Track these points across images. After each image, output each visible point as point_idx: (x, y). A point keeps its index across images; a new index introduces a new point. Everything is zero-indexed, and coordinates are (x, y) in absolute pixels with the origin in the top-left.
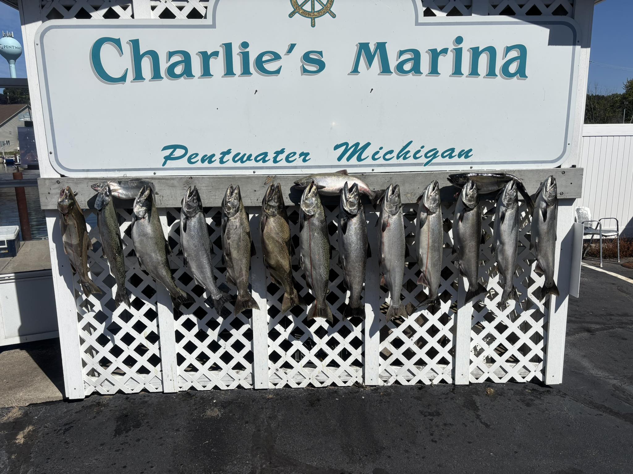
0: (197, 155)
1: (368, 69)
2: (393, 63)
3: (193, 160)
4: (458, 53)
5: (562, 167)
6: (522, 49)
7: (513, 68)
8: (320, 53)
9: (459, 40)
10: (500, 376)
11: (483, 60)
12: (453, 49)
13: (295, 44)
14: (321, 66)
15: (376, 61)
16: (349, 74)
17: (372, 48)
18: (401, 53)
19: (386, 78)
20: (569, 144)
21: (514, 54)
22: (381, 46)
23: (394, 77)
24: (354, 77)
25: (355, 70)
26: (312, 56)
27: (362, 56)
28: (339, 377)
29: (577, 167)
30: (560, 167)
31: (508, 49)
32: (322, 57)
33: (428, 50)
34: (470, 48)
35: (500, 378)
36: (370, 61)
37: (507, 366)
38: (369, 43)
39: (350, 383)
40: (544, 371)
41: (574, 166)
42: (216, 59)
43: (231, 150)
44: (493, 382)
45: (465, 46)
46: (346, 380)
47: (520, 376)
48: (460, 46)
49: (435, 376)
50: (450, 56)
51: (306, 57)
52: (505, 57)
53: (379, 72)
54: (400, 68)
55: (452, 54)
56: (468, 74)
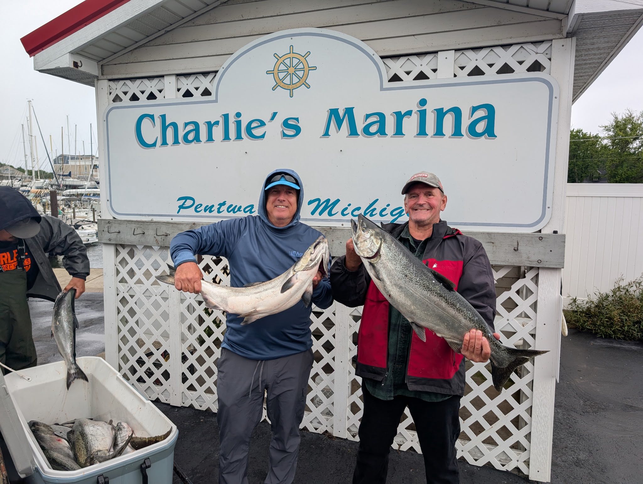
0: (201, 205)
1: (337, 132)
2: (360, 126)
3: (198, 210)
4: (423, 115)
5: (543, 232)
6: (490, 109)
7: (480, 127)
8: (297, 119)
9: (423, 102)
10: (476, 458)
11: (449, 121)
12: (417, 111)
13: (277, 113)
14: (298, 130)
15: (345, 125)
16: (321, 137)
17: (341, 113)
18: (368, 116)
19: (353, 139)
20: (549, 208)
21: (481, 113)
22: (349, 111)
23: (362, 139)
24: (325, 139)
25: (326, 134)
26: (290, 122)
27: (332, 121)
28: (311, 422)
29: (558, 233)
30: (540, 231)
31: (474, 109)
32: (299, 123)
33: (393, 113)
34: (435, 110)
35: (476, 460)
36: (339, 124)
37: (484, 448)
38: (338, 109)
39: (321, 431)
40: (527, 463)
41: (555, 232)
42: (217, 127)
43: (226, 202)
44: (468, 463)
45: (430, 108)
46: (317, 427)
47: (499, 463)
48: (424, 108)
49: (404, 442)
50: (415, 118)
51: (286, 124)
52: (472, 117)
53: (347, 135)
54: (366, 131)
55: (416, 115)
56: (433, 134)
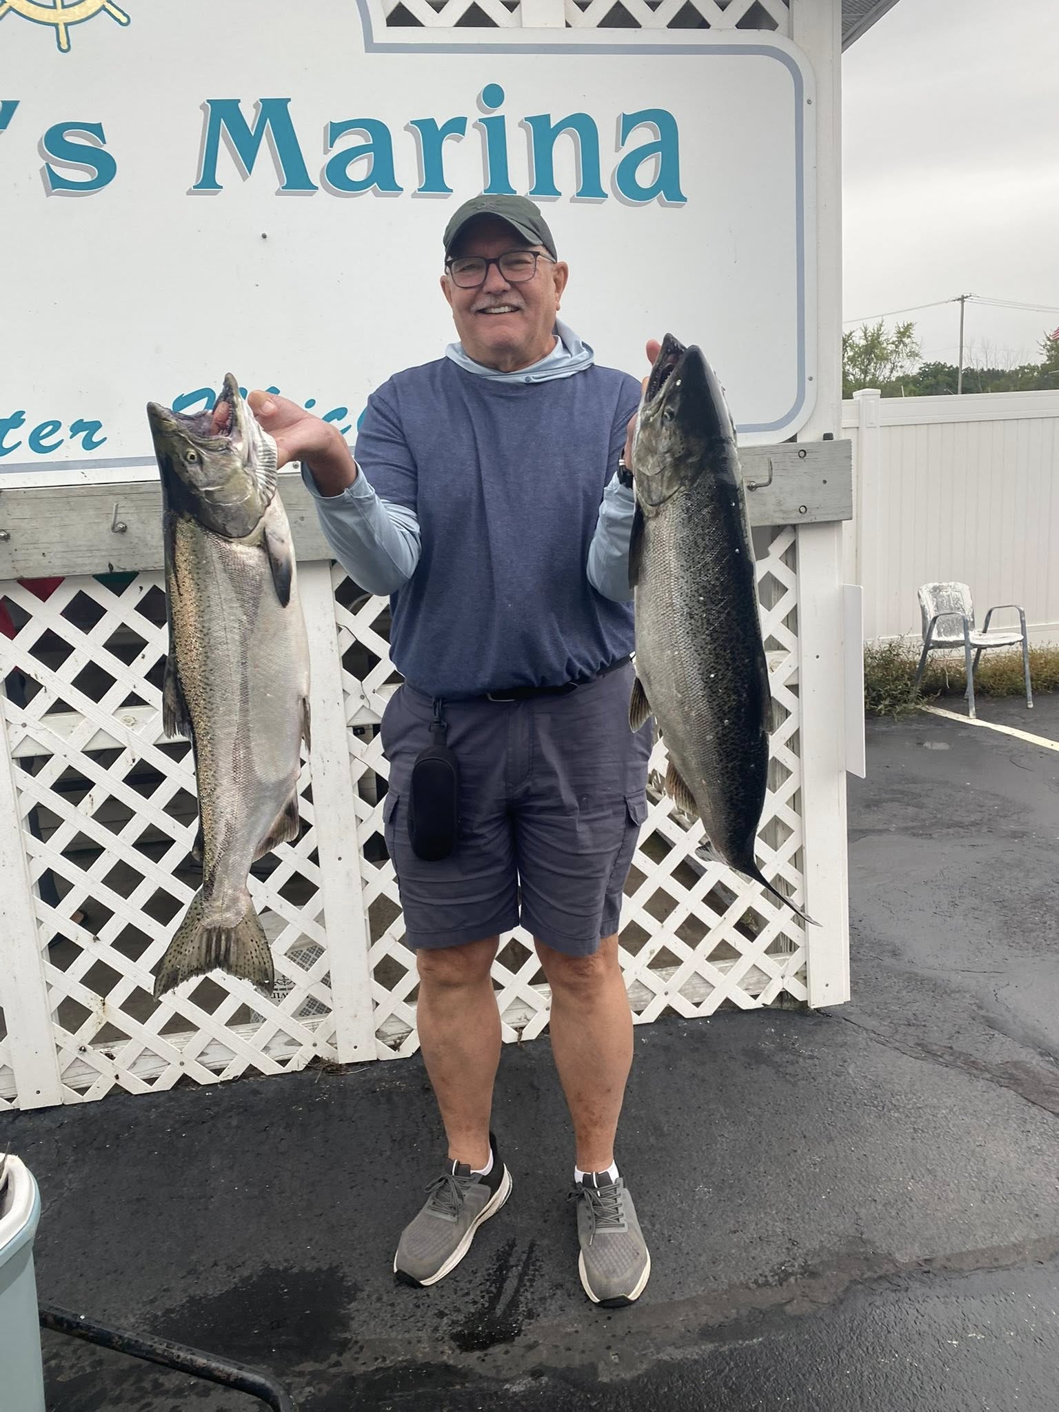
1: (245, 178)
2: (315, 161)
4: (495, 131)
5: (799, 441)
6: (664, 121)
7: (646, 175)
8: (97, 129)
9: (493, 95)
10: (697, 1000)
11: (565, 151)
12: (480, 120)
13: (17, 103)
14: (105, 168)
15: (266, 153)
16: (189, 193)
17: (250, 115)
18: (336, 130)
19: (297, 202)
20: (811, 379)
21: (643, 135)
22: (275, 111)
23: (323, 200)
24: (205, 200)
25: (208, 182)
26: (71, 138)
27: (221, 138)
28: (266, 1049)
29: (835, 438)
30: (793, 439)
31: (629, 123)
32: (104, 143)
33: (412, 122)
34: (526, 119)
35: (697, 1005)
36: (248, 154)
37: (711, 971)
38: (239, 101)
39: (298, 1062)
40: (803, 976)
41: (828, 437)
44: (681, 1017)
45: (513, 112)
46: (286, 1057)
47: (746, 995)
48: (497, 113)
49: (528, 1017)
50: (474, 139)
51: (55, 141)
52: (623, 145)
53: (277, 186)
54: (336, 173)
55: (477, 133)
56: (528, 191)
